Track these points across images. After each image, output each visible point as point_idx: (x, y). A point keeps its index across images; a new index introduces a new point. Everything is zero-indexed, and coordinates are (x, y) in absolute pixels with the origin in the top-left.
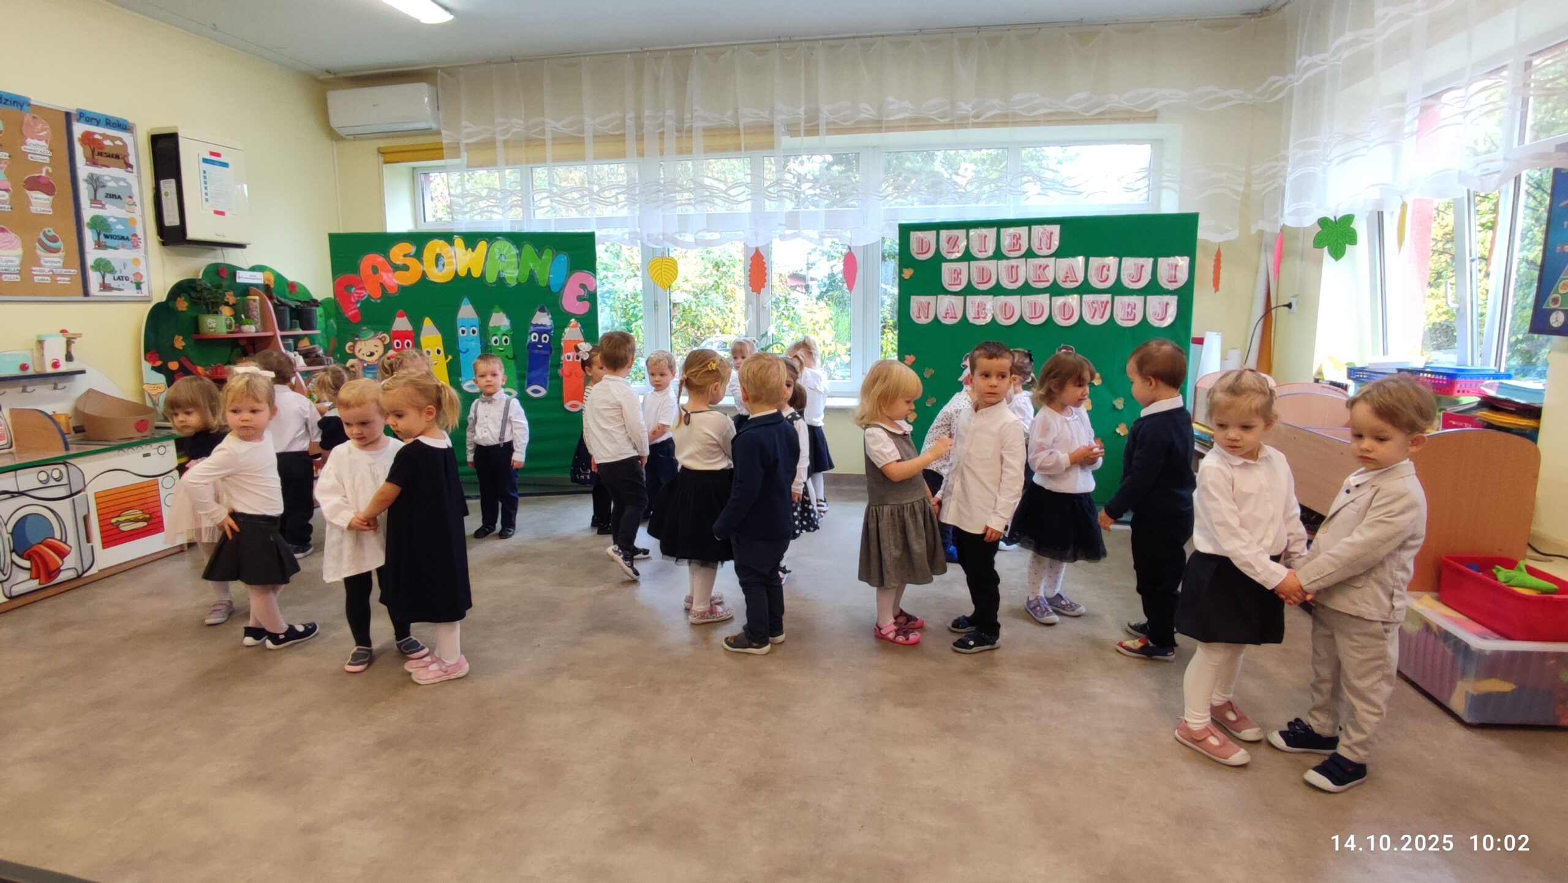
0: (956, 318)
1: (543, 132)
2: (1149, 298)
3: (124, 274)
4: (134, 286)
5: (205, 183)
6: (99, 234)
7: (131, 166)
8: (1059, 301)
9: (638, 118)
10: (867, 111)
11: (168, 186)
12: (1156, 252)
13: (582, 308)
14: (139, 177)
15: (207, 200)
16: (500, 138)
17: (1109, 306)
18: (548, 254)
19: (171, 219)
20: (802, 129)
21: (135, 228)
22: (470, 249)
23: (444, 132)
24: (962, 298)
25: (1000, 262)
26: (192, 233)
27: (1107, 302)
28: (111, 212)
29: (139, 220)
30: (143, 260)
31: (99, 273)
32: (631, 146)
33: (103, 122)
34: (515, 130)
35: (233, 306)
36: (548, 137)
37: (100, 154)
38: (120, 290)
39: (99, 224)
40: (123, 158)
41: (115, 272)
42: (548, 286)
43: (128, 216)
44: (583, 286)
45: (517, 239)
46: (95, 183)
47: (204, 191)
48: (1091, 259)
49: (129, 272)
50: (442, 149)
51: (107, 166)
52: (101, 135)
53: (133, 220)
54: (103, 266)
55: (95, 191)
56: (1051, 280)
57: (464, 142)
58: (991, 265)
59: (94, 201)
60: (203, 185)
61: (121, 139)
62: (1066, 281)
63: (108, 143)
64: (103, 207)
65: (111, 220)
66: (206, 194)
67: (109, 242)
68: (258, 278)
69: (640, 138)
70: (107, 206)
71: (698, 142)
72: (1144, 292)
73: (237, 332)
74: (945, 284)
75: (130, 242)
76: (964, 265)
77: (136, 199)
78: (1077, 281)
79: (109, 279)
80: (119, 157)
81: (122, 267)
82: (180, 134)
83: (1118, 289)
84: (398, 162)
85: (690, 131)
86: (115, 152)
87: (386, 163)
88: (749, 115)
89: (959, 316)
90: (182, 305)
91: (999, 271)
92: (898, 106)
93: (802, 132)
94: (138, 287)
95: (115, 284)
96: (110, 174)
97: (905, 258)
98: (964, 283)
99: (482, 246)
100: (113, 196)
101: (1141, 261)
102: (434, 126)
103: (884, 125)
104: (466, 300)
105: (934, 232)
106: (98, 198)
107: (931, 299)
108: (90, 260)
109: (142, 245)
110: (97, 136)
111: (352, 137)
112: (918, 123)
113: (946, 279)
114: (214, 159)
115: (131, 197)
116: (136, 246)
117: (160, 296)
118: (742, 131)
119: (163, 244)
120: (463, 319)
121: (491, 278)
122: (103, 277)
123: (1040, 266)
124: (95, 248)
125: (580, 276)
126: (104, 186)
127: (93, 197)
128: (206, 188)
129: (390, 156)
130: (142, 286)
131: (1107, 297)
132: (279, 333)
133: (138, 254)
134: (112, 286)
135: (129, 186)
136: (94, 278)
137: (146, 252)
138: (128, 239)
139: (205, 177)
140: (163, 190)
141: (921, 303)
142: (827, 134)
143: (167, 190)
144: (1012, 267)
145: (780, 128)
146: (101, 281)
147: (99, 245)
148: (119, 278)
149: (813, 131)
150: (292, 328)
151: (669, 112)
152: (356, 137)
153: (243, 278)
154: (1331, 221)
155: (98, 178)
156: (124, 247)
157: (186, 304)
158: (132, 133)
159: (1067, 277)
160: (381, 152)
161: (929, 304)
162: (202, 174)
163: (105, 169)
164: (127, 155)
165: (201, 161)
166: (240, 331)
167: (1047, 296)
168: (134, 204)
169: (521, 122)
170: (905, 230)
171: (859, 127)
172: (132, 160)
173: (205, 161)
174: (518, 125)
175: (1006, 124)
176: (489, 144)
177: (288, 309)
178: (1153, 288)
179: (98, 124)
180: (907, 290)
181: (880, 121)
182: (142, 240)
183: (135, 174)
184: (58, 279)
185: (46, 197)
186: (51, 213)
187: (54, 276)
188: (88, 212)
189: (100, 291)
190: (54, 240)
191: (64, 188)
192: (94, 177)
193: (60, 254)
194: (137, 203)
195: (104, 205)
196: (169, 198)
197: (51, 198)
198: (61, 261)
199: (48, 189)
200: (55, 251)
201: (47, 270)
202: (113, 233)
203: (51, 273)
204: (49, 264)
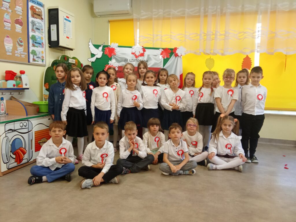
1: (170, 15)
3: (39, 56)
4: (42, 60)
5: (65, 27)
6: (33, 41)
7: (42, 19)
11: (54, 27)
15: (65, 33)
16: (154, 17)
19: (54, 38)
21: (43, 41)
23: (134, 14)
28: (37, 34)
29: (44, 38)
30: (44, 52)
36: (171, 17)
37: (35, 14)
38: (38, 61)
39: (34, 37)
41: (37, 55)
43: (41, 36)
52: (35, 7)
53: (42, 38)
54: (34, 53)
55: (33, 26)
57: (142, 18)
59: (33, 30)
61: (40, 9)
63: (37, 10)
65: (37, 37)
66: (65, 31)
67: (36, 45)
68: (74, 61)
70: (36, 32)
77: (43, 31)
80: (40, 16)
81: (39, 54)
82: (59, 9)
86: (39, 14)
95: (37, 59)
100: (37, 29)
102: (130, 12)
106: (34, 29)
108: (30, 51)
109: (44, 47)
114: (67, 19)
115: (42, 30)
117: (49, 65)
119: (50, 47)
122: (34, 56)
124: (32, 46)
126: (35, 25)
127: (32, 28)
128: (65, 29)
130: (44, 61)
133: (43, 49)
135: (42, 26)
136: (31, 56)
137: (45, 49)
138: (41, 44)
140: (52, 28)
146: (33, 58)
153: (71, 61)
155: (34, 22)
156: (40, 47)
158: (43, 8)
160: (109, 21)
162: (64, 24)
163: (36, 19)
164: (42, 15)
165: (64, 19)
172: (43, 17)
179: (36, 3)
182: (44, 45)
183: (44, 22)
184: (22, 55)
185: (20, 27)
186: (21, 32)
187: (21, 54)
188: (31, 34)
189: (33, 61)
190: (21, 42)
191: (25, 24)
192: (33, 21)
193: (23, 47)
194: (44, 32)
195: (35, 31)
196: (54, 31)
197: (21, 27)
198: (23, 49)
199: (21, 24)
200: (21, 46)
201: (19, 52)
202: (37, 42)
203: (20, 53)
204: (19, 50)
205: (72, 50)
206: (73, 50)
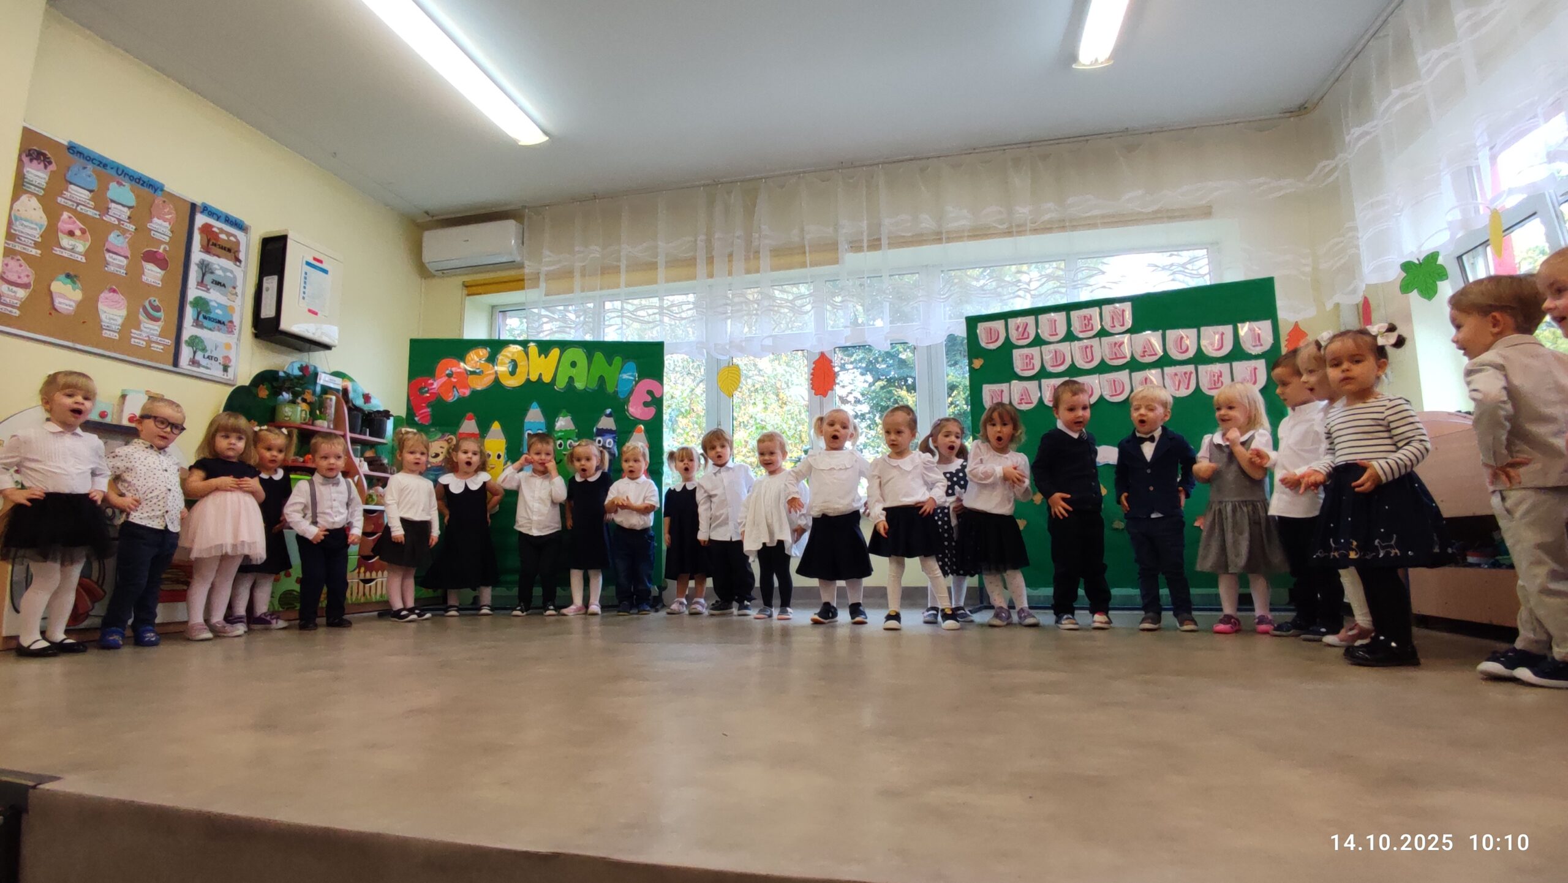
0: (1031, 403)
1: (619, 260)
2: (1235, 364)
3: (214, 354)
4: (222, 367)
5: (305, 283)
6: (198, 314)
7: (240, 261)
8: (1138, 376)
9: (709, 242)
10: (927, 222)
11: (271, 283)
12: (1234, 318)
13: (649, 413)
14: (245, 273)
15: (304, 298)
16: (578, 265)
17: (1194, 376)
18: (617, 360)
19: (268, 311)
20: (865, 245)
21: (232, 316)
22: (543, 356)
23: (527, 263)
24: (1036, 382)
25: (1073, 344)
26: (286, 325)
27: (1191, 373)
28: (214, 296)
29: (237, 309)
30: (234, 347)
31: (191, 348)
32: (701, 268)
33: (223, 218)
34: (592, 255)
35: (310, 404)
36: (623, 265)
37: (214, 245)
38: (207, 368)
39: (201, 304)
40: (234, 253)
41: (207, 351)
42: (616, 392)
43: (229, 303)
44: (650, 392)
45: (591, 348)
46: (205, 268)
47: (302, 290)
48: (1168, 332)
49: (219, 354)
50: (523, 280)
51: (219, 257)
52: (218, 228)
53: (232, 309)
54: (197, 343)
55: (204, 275)
56: (1129, 356)
57: (545, 269)
58: (1065, 347)
59: (201, 283)
60: (303, 285)
61: (235, 236)
62: (1144, 356)
63: (223, 236)
64: (208, 290)
65: (213, 304)
66: (304, 293)
67: (206, 323)
68: (337, 384)
69: (710, 260)
70: (211, 291)
71: (765, 261)
72: (1229, 358)
73: (309, 425)
74: (1018, 370)
75: (225, 327)
76: (1035, 351)
77: (239, 290)
78: (1156, 354)
79: (199, 356)
80: (231, 251)
81: (214, 349)
82: (290, 236)
83: (1200, 358)
84: (480, 294)
85: (757, 252)
86: (228, 246)
87: (469, 295)
88: (813, 232)
89: (1035, 401)
90: (263, 393)
91: (1073, 352)
92: (958, 216)
93: (865, 248)
94: (226, 369)
95: (204, 362)
96: (220, 264)
97: (974, 348)
98: (1037, 368)
99: (555, 352)
100: (218, 283)
101: (1221, 328)
102: (518, 259)
103: (944, 236)
104: (535, 404)
105: (1002, 322)
106: (204, 282)
107: (1004, 386)
108: (186, 335)
109: (236, 332)
110: (215, 229)
111: (440, 273)
112: (979, 233)
113: (1018, 366)
114: (316, 264)
115: (234, 288)
116: (231, 332)
117: (245, 380)
118: (807, 248)
119: (257, 336)
120: (529, 422)
121: (561, 384)
122: (195, 353)
123: (1115, 344)
124: (193, 326)
125: (648, 384)
126: (212, 273)
127: (200, 280)
128: (305, 287)
129: (472, 289)
130: (229, 369)
131: (1190, 368)
132: (349, 435)
133: (231, 339)
134: (201, 363)
135: (235, 278)
136: (186, 352)
137: (239, 339)
138: (223, 324)
139: (305, 278)
140: (265, 285)
141: (994, 392)
142: (889, 248)
143: (269, 286)
144: (1087, 347)
145: (843, 246)
146: (192, 356)
147: (197, 323)
148: (208, 357)
149: (875, 245)
150: (362, 433)
151: (738, 233)
152: (445, 273)
153: (324, 380)
154: (1414, 264)
155: (208, 265)
156: (219, 330)
157: (267, 393)
158: (247, 233)
159: (1144, 352)
160: (466, 286)
161: (1002, 391)
162: (303, 275)
163: (215, 258)
164: (238, 251)
165: (304, 262)
166: (313, 424)
167: (1127, 371)
168: (236, 294)
169: (598, 249)
170: (972, 322)
171: (918, 240)
172: (242, 256)
173: (308, 264)
174: (595, 251)
175: (1063, 228)
176: (566, 274)
177: (360, 415)
178: (1237, 354)
179: (218, 219)
180: (977, 380)
181: (940, 233)
182: (237, 328)
183: (243, 268)
184: (152, 345)
185: (159, 270)
186: (160, 286)
187: (149, 342)
188: (193, 293)
189: (189, 365)
190: (157, 309)
191: (177, 266)
192: (205, 263)
193: (160, 323)
194: (239, 293)
195: (208, 289)
196: (270, 292)
197: (163, 272)
198: (159, 330)
199: (161, 262)
200: (156, 319)
201: (144, 335)
202: (212, 316)
203: (147, 338)
204: (148, 330)
205: (327, 347)
206: (333, 348)
